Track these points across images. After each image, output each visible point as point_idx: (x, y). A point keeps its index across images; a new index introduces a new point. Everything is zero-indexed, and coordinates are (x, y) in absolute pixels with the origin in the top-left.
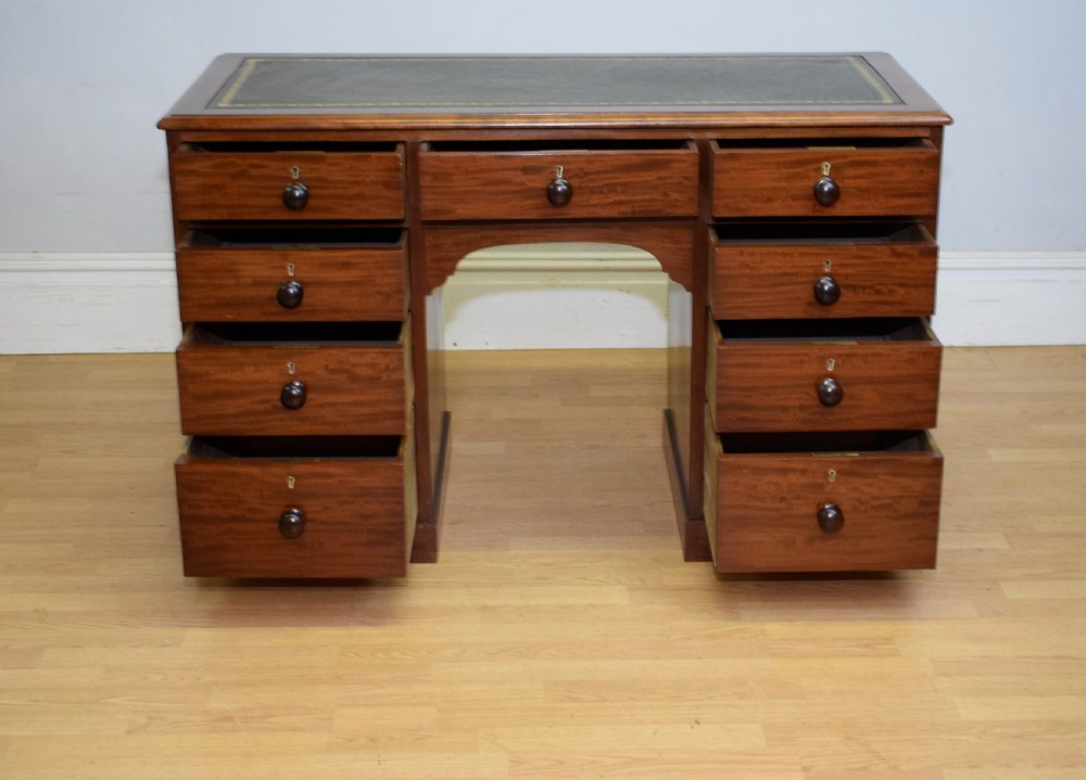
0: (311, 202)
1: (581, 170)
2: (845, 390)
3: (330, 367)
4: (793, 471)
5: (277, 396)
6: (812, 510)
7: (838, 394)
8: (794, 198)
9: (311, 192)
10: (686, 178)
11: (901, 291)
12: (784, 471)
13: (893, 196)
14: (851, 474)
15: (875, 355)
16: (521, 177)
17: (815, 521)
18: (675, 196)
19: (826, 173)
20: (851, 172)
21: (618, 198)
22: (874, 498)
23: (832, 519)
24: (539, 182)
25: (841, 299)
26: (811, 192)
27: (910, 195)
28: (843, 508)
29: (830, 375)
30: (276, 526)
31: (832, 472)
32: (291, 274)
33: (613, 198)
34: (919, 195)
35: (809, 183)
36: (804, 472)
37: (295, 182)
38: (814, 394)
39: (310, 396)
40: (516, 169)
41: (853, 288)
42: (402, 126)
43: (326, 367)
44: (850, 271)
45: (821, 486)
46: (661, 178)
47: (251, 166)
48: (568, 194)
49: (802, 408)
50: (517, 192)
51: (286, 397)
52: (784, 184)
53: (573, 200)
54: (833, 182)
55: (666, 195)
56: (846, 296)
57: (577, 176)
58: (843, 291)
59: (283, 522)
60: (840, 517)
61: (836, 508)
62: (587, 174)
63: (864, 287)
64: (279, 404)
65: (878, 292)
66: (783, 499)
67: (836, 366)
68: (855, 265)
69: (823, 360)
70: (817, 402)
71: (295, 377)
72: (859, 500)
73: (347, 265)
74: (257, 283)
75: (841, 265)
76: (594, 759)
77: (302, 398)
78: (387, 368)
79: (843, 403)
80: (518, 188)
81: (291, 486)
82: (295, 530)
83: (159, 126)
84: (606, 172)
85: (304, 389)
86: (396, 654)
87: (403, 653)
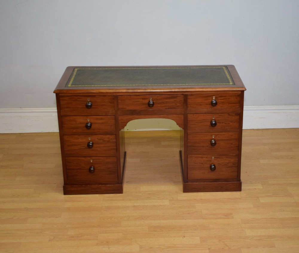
0: (93, 106)
1: (156, 99)
2: (217, 142)
3: (99, 139)
4: (204, 157)
5: (87, 145)
6: (209, 166)
7: (215, 143)
8: (206, 104)
9: (93, 104)
10: (181, 100)
11: (231, 123)
12: (202, 157)
13: (230, 104)
14: (217, 158)
15: (223, 134)
16: (141, 100)
17: (209, 168)
18: (179, 104)
19: (214, 99)
20: (220, 98)
21: (165, 105)
22: (223, 163)
23: (213, 168)
24: (146, 101)
25: (217, 125)
26: (210, 103)
27: (234, 103)
28: (216, 165)
29: (213, 139)
30: (88, 170)
31: (213, 157)
32: (89, 121)
33: (163, 105)
34: (236, 103)
35: (210, 101)
36: (207, 157)
37: (89, 102)
38: (209, 143)
39: (94, 145)
40: (141, 99)
41: (220, 123)
42: (113, 92)
43: (98, 139)
44: (219, 119)
45: (211, 161)
46: (175, 100)
47: (78, 98)
48: (153, 104)
49: (207, 146)
50: (141, 104)
51: (88, 146)
52: (204, 101)
53: (154, 106)
54: (216, 101)
55: (176, 104)
56: (218, 124)
57: (155, 100)
58: (217, 123)
59: (90, 170)
60: (215, 167)
61: (214, 165)
62: (157, 100)
63: (222, 123)
64: (87, 147)
65: (225, 123)
66: (202, 164)
67: (215, 137)
68: (220, 118)
69: (212, 136)
70: (210, 145)
71: (90, 141)
72: (219, 163)
73: (102, 119)
74: (81, 123)
75: (217, 118)
76: (160, 247)
77: (92, 146)
78: (112, 139)
79: (217, 145)
80: (141, 103)
81: (91, 162)
82: (92, 171)
83: (54, 93)
84: (162, 99)
85: (93, 143)
86: (113, 219)
87: (115, 219)
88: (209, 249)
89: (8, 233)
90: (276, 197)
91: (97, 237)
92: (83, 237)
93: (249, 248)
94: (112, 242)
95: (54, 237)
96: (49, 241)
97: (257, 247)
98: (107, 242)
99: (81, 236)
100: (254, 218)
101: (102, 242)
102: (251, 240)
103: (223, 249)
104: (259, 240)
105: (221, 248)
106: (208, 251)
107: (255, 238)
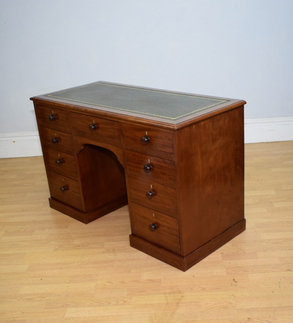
86: (120, 228)
87: (122, 228)
88: (222, 253)
89: (13, 245)
90: (291, 201)
91: (104, 245)
92: (89, 246)
93: (266, 251)
94: (119, 249)
95: (60, 247)
96: (54, 250)
97: (274, 251)
98: (114, 250)
99: (88, 245)
100: (268, 222)
101: (108, 250)
102: (267, 243)
103: (237, 253)
104: (276, 243)
105: (235, 252)
106: (220, 255)
107: (272, 241)
